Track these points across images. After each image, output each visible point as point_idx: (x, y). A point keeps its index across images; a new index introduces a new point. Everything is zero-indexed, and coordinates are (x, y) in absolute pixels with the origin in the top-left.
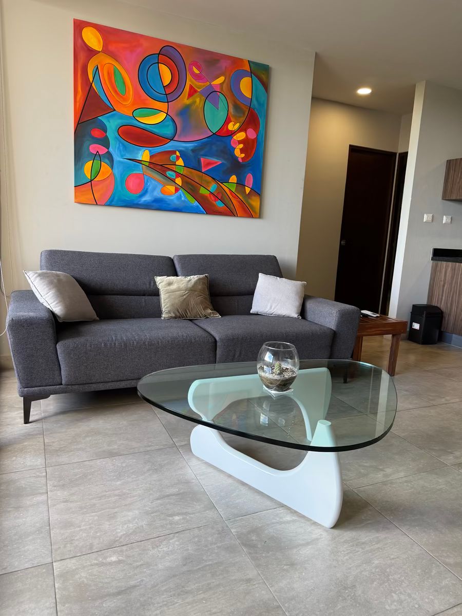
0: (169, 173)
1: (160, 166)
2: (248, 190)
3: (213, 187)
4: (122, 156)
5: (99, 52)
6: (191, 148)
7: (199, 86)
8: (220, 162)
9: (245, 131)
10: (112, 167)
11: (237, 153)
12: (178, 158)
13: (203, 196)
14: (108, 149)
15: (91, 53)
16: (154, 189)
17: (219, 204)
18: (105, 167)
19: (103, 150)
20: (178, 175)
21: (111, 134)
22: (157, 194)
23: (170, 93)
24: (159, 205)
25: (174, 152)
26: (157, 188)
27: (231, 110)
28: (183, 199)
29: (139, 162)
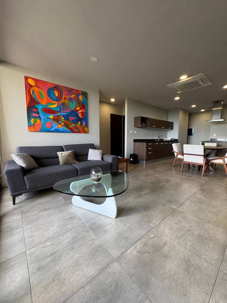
0: (59, 122)
1: (56, 120)
2: (84, 126)
3: (73, 125)
4: (44, 117)
5: (34, 86)
6: (66, 114)
7: (67, 97)
8: (75, 118)
9: (81, 109)
10: (41, 120)
11: (80, 116)
12: (62, 117)
13: (71, 128)
14: (39, 115)
15: (31, 86)
16: (55, 126)
17: (76, 130)
18: (38, 120)
19: (37, 115)
20: (62, 122)
21: (40, 110)
22: (56, 127)
23: (58, 99)
24: (57, 131)
25: (61, 116)
26: (56, 126)
27: (77, 104)
28: (64, 129)
29: (50, 118)
